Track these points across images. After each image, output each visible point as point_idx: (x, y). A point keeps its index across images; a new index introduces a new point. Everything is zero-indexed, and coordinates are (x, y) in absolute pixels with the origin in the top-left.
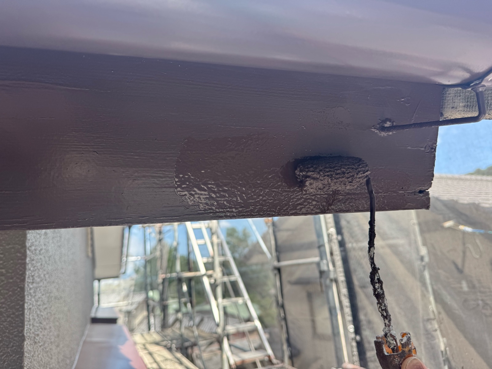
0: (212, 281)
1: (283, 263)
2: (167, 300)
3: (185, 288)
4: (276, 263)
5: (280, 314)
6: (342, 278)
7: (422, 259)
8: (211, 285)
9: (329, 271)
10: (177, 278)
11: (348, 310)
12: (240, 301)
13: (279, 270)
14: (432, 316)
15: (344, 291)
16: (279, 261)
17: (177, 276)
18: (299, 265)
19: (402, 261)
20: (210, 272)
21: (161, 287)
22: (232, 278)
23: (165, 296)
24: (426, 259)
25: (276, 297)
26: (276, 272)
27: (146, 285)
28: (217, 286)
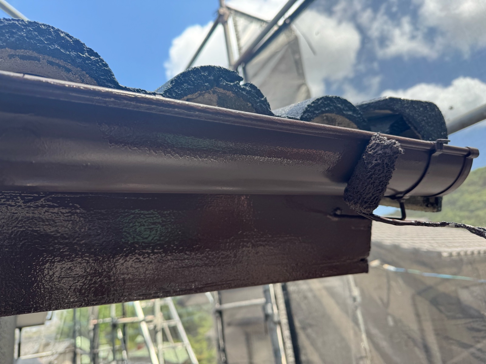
0: (152, 326)
1: (226, 306)
2: (97, 348)
3: (120, 334)
4: (218, 306)
5: (221, 358)
6: (284, 320)
7: (354, 299)
8: (150, 331)
9: (273, 314)
10: (111, 323)
11: (290, 352)
12: (179, 346)
13: (220, 313)
14: (364, 354)
15: (287, 333)
16: (221, 303)
17: (112, 321)
18: (240, 308)
19: (338, 303)
20: (150, 318)
21: (92, 334)
22: (172, 323)
23: (96, 344)
24: (359, 299)
25: (218, 341)
26: (218, 315)
27: (74, 332)
28: (156, 332)
